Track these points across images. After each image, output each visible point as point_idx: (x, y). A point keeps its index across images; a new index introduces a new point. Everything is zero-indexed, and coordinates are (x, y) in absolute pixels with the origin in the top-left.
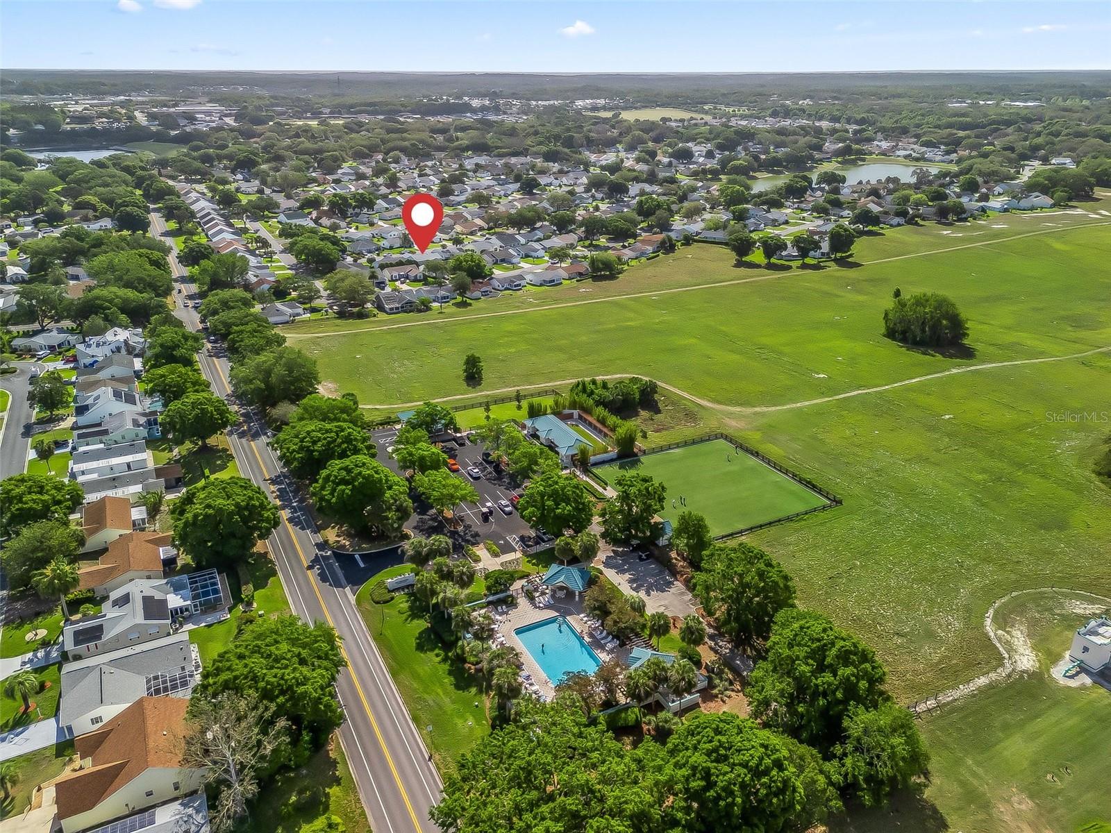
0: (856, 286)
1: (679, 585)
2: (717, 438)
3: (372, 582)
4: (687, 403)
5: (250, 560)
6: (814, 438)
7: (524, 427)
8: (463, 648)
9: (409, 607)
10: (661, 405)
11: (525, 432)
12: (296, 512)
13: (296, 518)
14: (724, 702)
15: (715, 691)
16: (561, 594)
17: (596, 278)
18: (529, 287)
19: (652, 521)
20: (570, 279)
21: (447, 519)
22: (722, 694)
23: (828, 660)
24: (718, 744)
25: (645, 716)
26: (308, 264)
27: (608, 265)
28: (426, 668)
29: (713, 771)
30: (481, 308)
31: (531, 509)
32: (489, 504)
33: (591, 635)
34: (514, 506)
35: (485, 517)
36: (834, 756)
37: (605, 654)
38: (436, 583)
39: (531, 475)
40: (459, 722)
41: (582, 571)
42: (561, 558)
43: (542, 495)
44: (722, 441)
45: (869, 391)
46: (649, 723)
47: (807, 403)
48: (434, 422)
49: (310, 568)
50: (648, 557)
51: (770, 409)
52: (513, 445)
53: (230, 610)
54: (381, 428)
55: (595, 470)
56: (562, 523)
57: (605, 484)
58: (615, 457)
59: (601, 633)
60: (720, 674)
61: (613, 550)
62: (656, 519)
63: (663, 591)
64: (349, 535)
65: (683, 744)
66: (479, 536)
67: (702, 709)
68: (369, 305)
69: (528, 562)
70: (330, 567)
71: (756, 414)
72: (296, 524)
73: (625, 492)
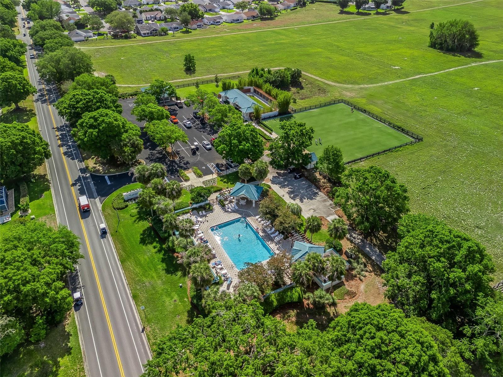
0: (407, 23)
1: (322, 195)
2: (339, 103)
3: (115, 194)
4: (319, 83)
5: (32, 180)
6: (398, 101)
7: (220, 97)
8: (173, 242)
9: (138, 212)
10: (303, 84)
11: (221, 100)
12: (70, 148)
13: (70, 152)
14: (361, 280)
15: (354, 272)
16: (243, 202)
17: (262, 19)
18: (224, 23)
19: (304, 153)
20: (248, 19)
21: (168, 153)
22: (359, 274)
23: (457, 259)
24: (380, 341)
25: (305, 293)
26: (100, 12)
27: (269, 12)
28: (146, 257)
29: (378, 367)
30: (196, 34)
31: (222, 146)
32: (196, 143)
33: (264, 231)
34: (212, 145)
35: (194, 152)
36: (464, 336)
37: (274, 244)
38: (153, 197)
39: (223, 124)
40: (167, 300)
41: (257, 186)
42: (243, 178)
43: (230, 136)
44: (342, 104)
45: (426, 75)
46: (309, 299)
47: (391, 82)
48: (162, 92)
49: (73, 185)
50: (300, 177)
51: (369, 86)
52: (212, 105)
53: (12, 215)
54: (131, 97)
55: (264, 122)
56: (244, 154)
57: (271, 130)
58: (277, 114)
59: (271, 230)
60: (357, 259)
61: (277, 173)
62: (306, 152)
63: (312, 199)
64: (103, 164)
65: (345, 335)
66: (189, 164)
67: (346, 286)
68: (132, 32)
69: (221, 180)
70: (87, 184)
71: (361, 88)
72: (69, 156)
73: (286, 133)
